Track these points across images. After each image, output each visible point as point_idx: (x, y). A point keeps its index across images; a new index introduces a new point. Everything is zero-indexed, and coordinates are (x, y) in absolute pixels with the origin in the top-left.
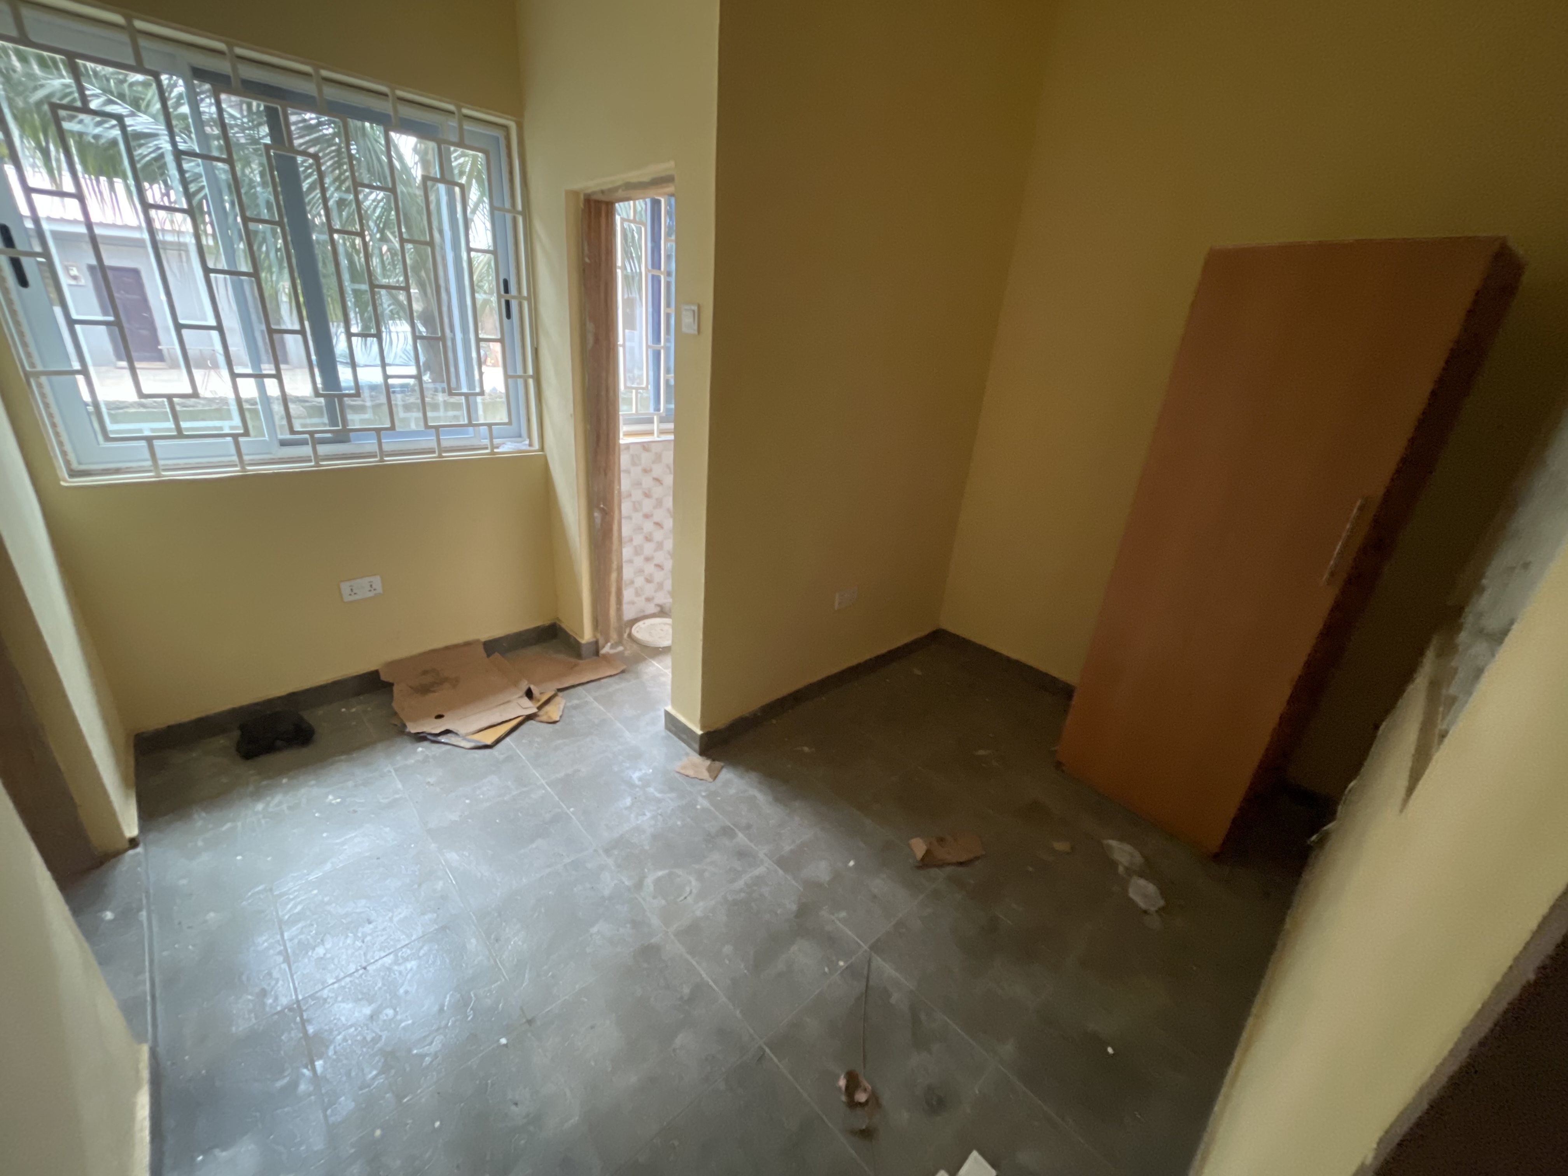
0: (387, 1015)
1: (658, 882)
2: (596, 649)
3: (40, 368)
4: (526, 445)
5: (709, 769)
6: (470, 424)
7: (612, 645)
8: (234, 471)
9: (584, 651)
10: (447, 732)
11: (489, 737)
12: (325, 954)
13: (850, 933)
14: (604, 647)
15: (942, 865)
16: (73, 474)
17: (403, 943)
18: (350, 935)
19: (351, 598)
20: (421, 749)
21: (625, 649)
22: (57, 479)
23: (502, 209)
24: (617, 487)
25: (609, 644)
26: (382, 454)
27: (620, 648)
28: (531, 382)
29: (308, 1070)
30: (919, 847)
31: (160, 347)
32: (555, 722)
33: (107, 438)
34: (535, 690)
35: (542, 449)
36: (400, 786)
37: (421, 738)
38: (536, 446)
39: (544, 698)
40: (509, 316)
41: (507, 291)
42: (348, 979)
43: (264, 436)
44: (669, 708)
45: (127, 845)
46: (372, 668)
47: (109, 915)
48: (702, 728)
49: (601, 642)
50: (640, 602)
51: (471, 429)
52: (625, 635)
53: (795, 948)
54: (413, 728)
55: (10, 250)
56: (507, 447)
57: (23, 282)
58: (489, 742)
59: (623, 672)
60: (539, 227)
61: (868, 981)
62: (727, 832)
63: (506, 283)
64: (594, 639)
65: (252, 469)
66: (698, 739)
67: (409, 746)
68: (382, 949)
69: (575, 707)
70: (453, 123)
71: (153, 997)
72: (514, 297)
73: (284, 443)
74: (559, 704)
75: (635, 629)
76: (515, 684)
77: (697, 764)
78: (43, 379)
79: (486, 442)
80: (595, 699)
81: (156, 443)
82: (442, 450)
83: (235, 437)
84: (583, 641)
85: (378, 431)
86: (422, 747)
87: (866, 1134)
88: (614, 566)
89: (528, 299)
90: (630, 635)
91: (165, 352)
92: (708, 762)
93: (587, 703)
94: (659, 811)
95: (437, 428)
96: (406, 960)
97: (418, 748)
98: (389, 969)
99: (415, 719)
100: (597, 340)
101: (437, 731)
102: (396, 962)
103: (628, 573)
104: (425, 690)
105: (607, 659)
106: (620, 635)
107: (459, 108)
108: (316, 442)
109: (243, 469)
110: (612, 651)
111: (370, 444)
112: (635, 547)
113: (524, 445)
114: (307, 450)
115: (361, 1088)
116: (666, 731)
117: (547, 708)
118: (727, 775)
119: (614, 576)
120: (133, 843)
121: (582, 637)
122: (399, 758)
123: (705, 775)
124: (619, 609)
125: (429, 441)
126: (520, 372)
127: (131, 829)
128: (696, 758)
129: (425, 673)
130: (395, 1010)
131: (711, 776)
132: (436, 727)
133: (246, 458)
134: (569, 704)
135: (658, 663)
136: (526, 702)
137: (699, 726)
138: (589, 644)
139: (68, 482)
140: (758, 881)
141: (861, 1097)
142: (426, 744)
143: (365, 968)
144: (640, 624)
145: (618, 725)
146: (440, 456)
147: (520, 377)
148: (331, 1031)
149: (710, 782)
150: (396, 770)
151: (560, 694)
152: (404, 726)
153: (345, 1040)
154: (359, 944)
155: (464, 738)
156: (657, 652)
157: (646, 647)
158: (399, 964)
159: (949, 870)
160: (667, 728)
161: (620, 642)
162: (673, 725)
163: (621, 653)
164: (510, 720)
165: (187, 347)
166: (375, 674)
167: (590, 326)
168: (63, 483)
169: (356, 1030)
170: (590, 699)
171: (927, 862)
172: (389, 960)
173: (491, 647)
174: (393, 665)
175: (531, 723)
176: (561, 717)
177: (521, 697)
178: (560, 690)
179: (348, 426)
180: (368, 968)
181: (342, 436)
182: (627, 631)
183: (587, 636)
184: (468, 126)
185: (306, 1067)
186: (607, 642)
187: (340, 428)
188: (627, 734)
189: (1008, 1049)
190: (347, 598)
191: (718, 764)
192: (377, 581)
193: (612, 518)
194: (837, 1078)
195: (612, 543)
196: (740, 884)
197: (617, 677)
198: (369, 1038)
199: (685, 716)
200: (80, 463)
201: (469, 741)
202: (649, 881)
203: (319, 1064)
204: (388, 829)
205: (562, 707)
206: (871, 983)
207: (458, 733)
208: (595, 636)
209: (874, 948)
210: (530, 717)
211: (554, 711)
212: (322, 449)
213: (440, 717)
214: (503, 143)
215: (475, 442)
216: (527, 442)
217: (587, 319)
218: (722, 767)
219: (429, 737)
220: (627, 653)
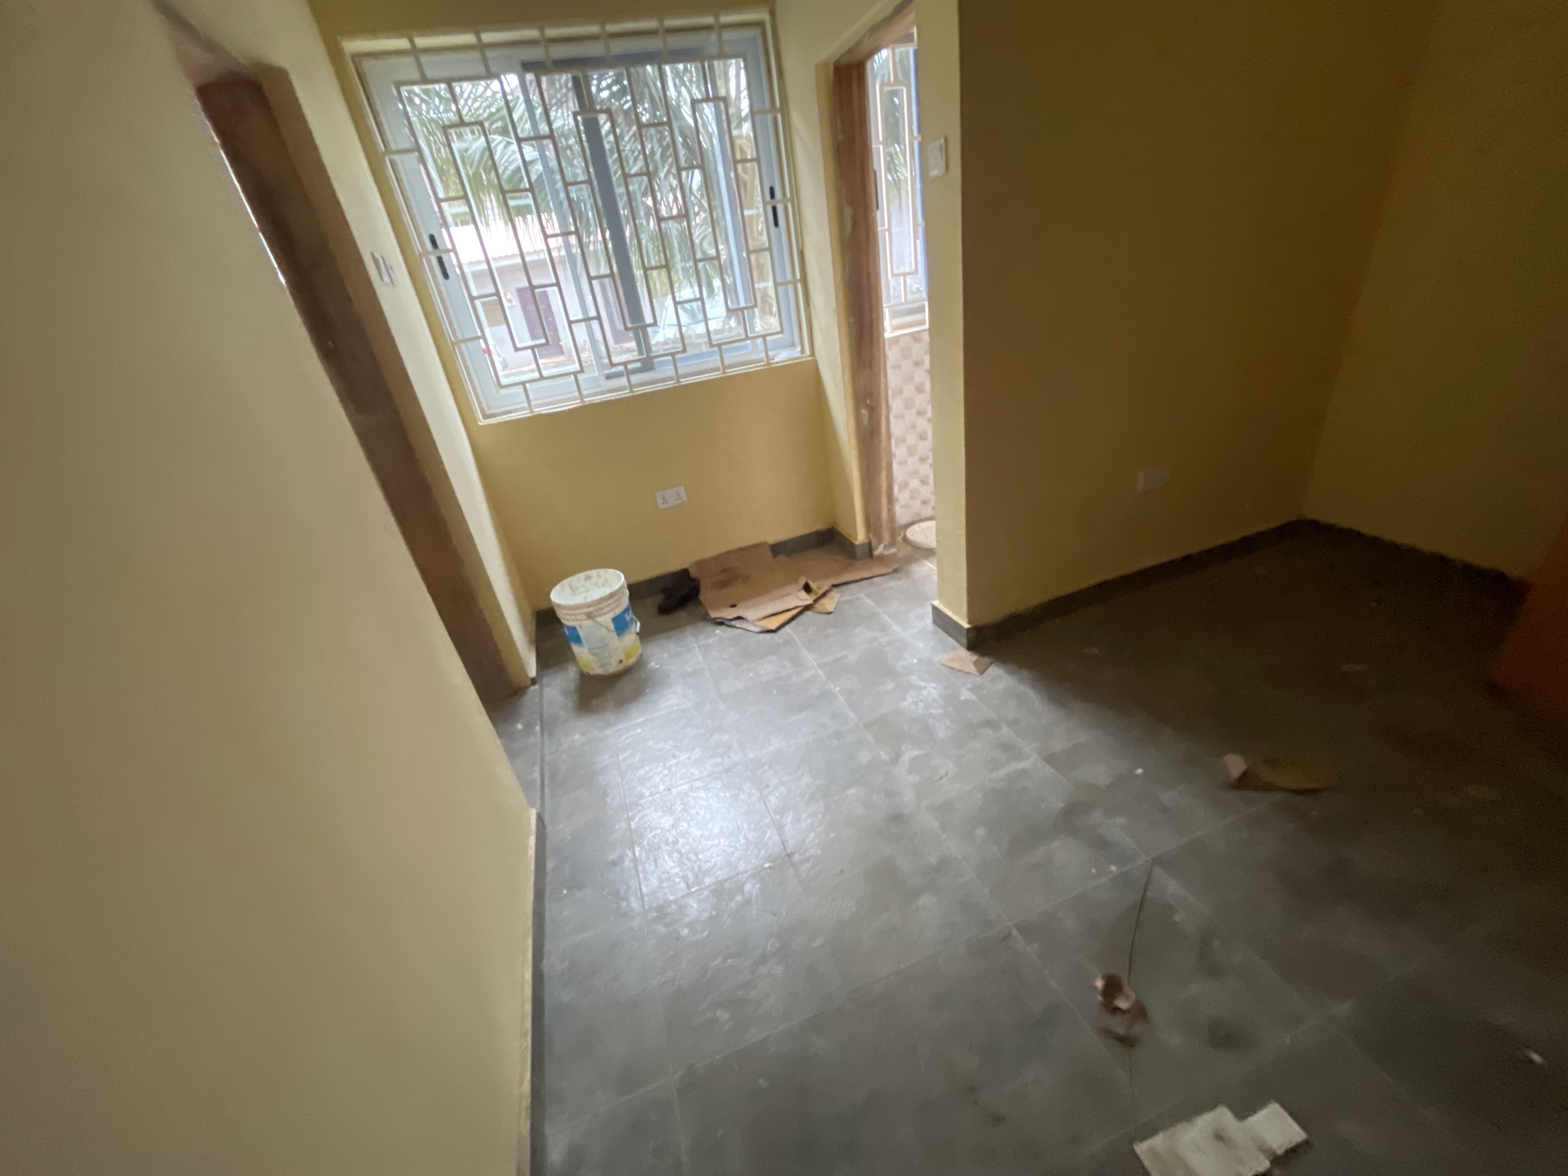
0: (683, 826)
1: (913, 760)
2: (869, 549)
3: (460, 338)
4: (797, 352)
5: (976, 663)
6: (747, 338)
7: (885, 546)
8: (576, 404)
9: (859, 552)
10: (739, 618)
11: (773, 623)
12: (644, 775)
13: (1128, 839)
14: (877, 548)
15: (1269, 788)
16: (486, 417)
17: (697, 777)
18: (661, 764)
19: (665, 506)
20: (719, 631)
21: (899, 550)
22: (475, 420)
23: (763, 112)
24: (883, 381)
25: (882, 546)
26: (678, 377)
27: (893, 550)
28: (799, 286)
29: (631, 852)
30: (1236, 765)
31: (560, 343)
32: (830, 613)
33: (501, 386)
34: (813, 585)
35: (813, 354)
36: (701, 659)
37: (720, 623)
38: (808, 352)
39: (821, 592)
40: (776, 224)
41: (772, 196)
42: (658, 795)
43: (595, 372)
44: (936, 603)
45: (529, 682)
46: (684, 566)
47: (520, 726)
48: (969, 623)
49: (874, 542)
50: (916, 505)
51: (749, 342)
52: (899, 538)
53: (1057, 843)
54: (713, 614)
55: (436, 251)
56: (781, 357)
57: (446, 276)
58: (773, 627)
59: (895, 571)
60: (796, 119)
61: (1146, 889)
62: (988, 723)
63: (772, 190)
64: (867, 541)
65: (588, 400)
66: (965, 632)
67: (709, 628)
68: (682, 778)
69: (847, 602)
70: (713, 37)
71: (542, 782)
72: (779, 202)
73: (609, 377)
74: (834, 598)
75: (910, 532)
76: (796, 580)
77: (966, 659)
78: (463, 346)
79: (763, 355)
80: (867, 596)
81: (528, 385)
82: (725, 368)
83: (575, 374)
84: (857, 543)
85: (673, 355)
86: (720, 631)
87: (1127, 1041)
88: (884, 464)
89: (792, 200)
90: (905, 539)
91: (564, 347)
92: (975, 657)
93: (858, 599)
94: (920, 698)
95: (719, 346)
96: (698, 789)
97: (716, 630)
98: (686, 794)
99: (717, 608)
100: (855, 224)
101: (730, 617)
102: (692, 789)
103: (898, 473)
104: (723, 584)
105: (881, 559)
106: (893, 535)
107: (717, 16)
108: (629, 373)
109: (583, 401)
110: (886, 553)
111: (670, 371)
112: (909, 448)
113: (796, 353)
114: (623, 381)
115: (663, 873)
116: (935, 626)
117: (824, 601)
118: (995, 670)
119: (884, 476)
120: (534, 681)
121: (856, 539)
122: (701, 637)
123: (973, 669)
124: (891, 510)
125: (715, 361)
126: (789, 277)
127: (532, 671)
128: (963, 653)
129: (724, 571)
130: (689, 824)
131: (978, 671)
132: (729, 613)
133: (584, 393)
134: (843, 599)
135: (931, 563)
136: (803, 594)
137: (966, 620)
138: (863, 545)
139: (483, 422)
140: (1024, 773)
141: (1122, 1004)
142: (723, 628)
143: (669, 790)
144: (916, 527)
145: (887, 619)
146: (724, 372)
147: (789, 282)
148: (645, 829)
149: (977, 676)
150: (699, 647)
151: (835, 590)
152: (707, 614)
153: (654, 837)
154: (666, 772)
155: (753, 622)
156: (928, 553)
157: (920, 548)
158: (693, 792)
159: (1278, 796)
160: (935, 622)
161: (893, 544)
162: (941, 620)
163: (894, 554)
164: (788, 610)
165: (577, 339)
166: (685, 572)
167: (848, 211)
168: (480, 424)
169: (662, 832)
170: (862, 595)
171: (1245, 782)
172: (685, 787)
173: (777, 549)
174: (701, 564)
175: (809, 614)
176: (835, 609)
177: (800, 590)
178: (835, 586)
179: (651, 353)
180: (672, 790)
181: (648, 365)
182: (902, 534)
183: (860, 537)
184: (727, 35)
185: (629, 849)
186: (880, 542)
187: (645, 356)
188: (896, 628)
189: (1344, 1009)
190: (661, 506)
191: (986, 660)
192: (682, 490)
193: (880, 414)
194: (1094, 978)
195: (880, 442)
196: (1002, 773)
197: (888, 576)
198: (670, 840)
199: (951, 609)
200: (489, 409)
201: (755, 625)
202: (906, 758)
203: (637, 850)
204: (690, 691)
205: (836, 600)
206: (1148, 894)
207: (748, 619)
208: (868, 538)
209: (1157, 861)
210: (807, 608)
211: (828, 604)
212: (635, 379)
213: (733, 606)
214: (760, 41)
215: (754, 357)
216: (799, 349)
217: (845, 203)
218: (992, 663)
219: (726, 623)
220: (900, 555)
